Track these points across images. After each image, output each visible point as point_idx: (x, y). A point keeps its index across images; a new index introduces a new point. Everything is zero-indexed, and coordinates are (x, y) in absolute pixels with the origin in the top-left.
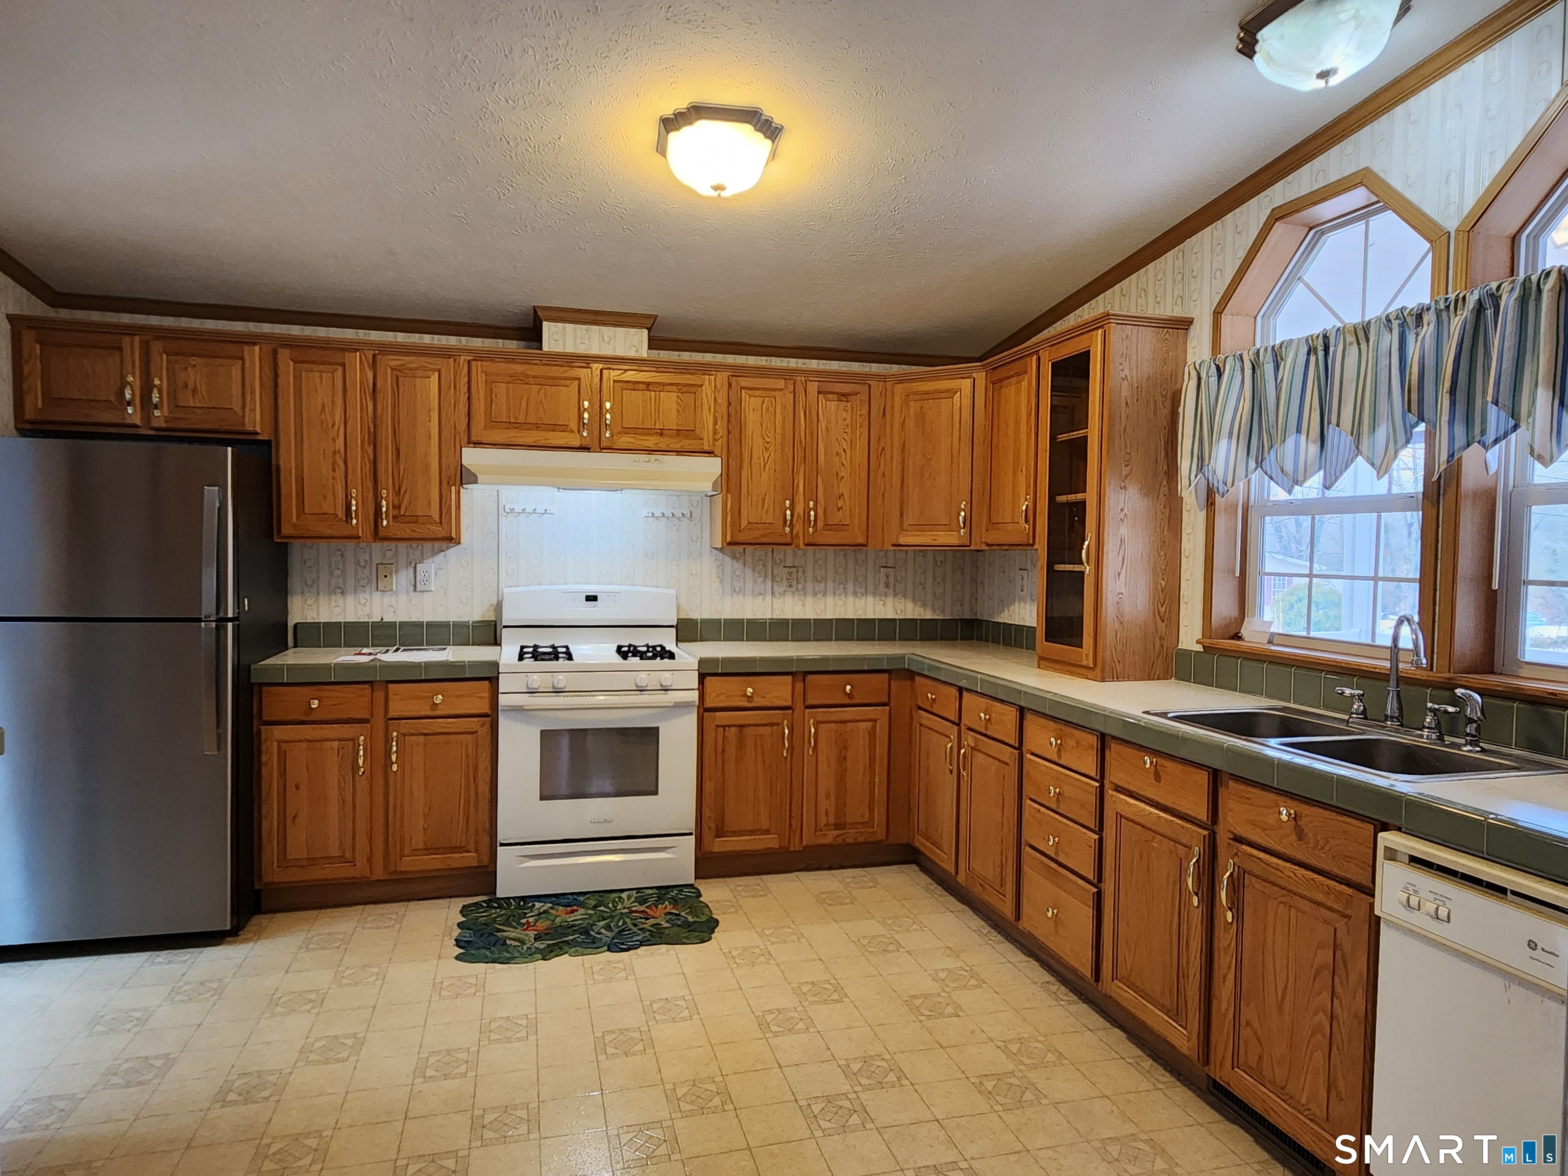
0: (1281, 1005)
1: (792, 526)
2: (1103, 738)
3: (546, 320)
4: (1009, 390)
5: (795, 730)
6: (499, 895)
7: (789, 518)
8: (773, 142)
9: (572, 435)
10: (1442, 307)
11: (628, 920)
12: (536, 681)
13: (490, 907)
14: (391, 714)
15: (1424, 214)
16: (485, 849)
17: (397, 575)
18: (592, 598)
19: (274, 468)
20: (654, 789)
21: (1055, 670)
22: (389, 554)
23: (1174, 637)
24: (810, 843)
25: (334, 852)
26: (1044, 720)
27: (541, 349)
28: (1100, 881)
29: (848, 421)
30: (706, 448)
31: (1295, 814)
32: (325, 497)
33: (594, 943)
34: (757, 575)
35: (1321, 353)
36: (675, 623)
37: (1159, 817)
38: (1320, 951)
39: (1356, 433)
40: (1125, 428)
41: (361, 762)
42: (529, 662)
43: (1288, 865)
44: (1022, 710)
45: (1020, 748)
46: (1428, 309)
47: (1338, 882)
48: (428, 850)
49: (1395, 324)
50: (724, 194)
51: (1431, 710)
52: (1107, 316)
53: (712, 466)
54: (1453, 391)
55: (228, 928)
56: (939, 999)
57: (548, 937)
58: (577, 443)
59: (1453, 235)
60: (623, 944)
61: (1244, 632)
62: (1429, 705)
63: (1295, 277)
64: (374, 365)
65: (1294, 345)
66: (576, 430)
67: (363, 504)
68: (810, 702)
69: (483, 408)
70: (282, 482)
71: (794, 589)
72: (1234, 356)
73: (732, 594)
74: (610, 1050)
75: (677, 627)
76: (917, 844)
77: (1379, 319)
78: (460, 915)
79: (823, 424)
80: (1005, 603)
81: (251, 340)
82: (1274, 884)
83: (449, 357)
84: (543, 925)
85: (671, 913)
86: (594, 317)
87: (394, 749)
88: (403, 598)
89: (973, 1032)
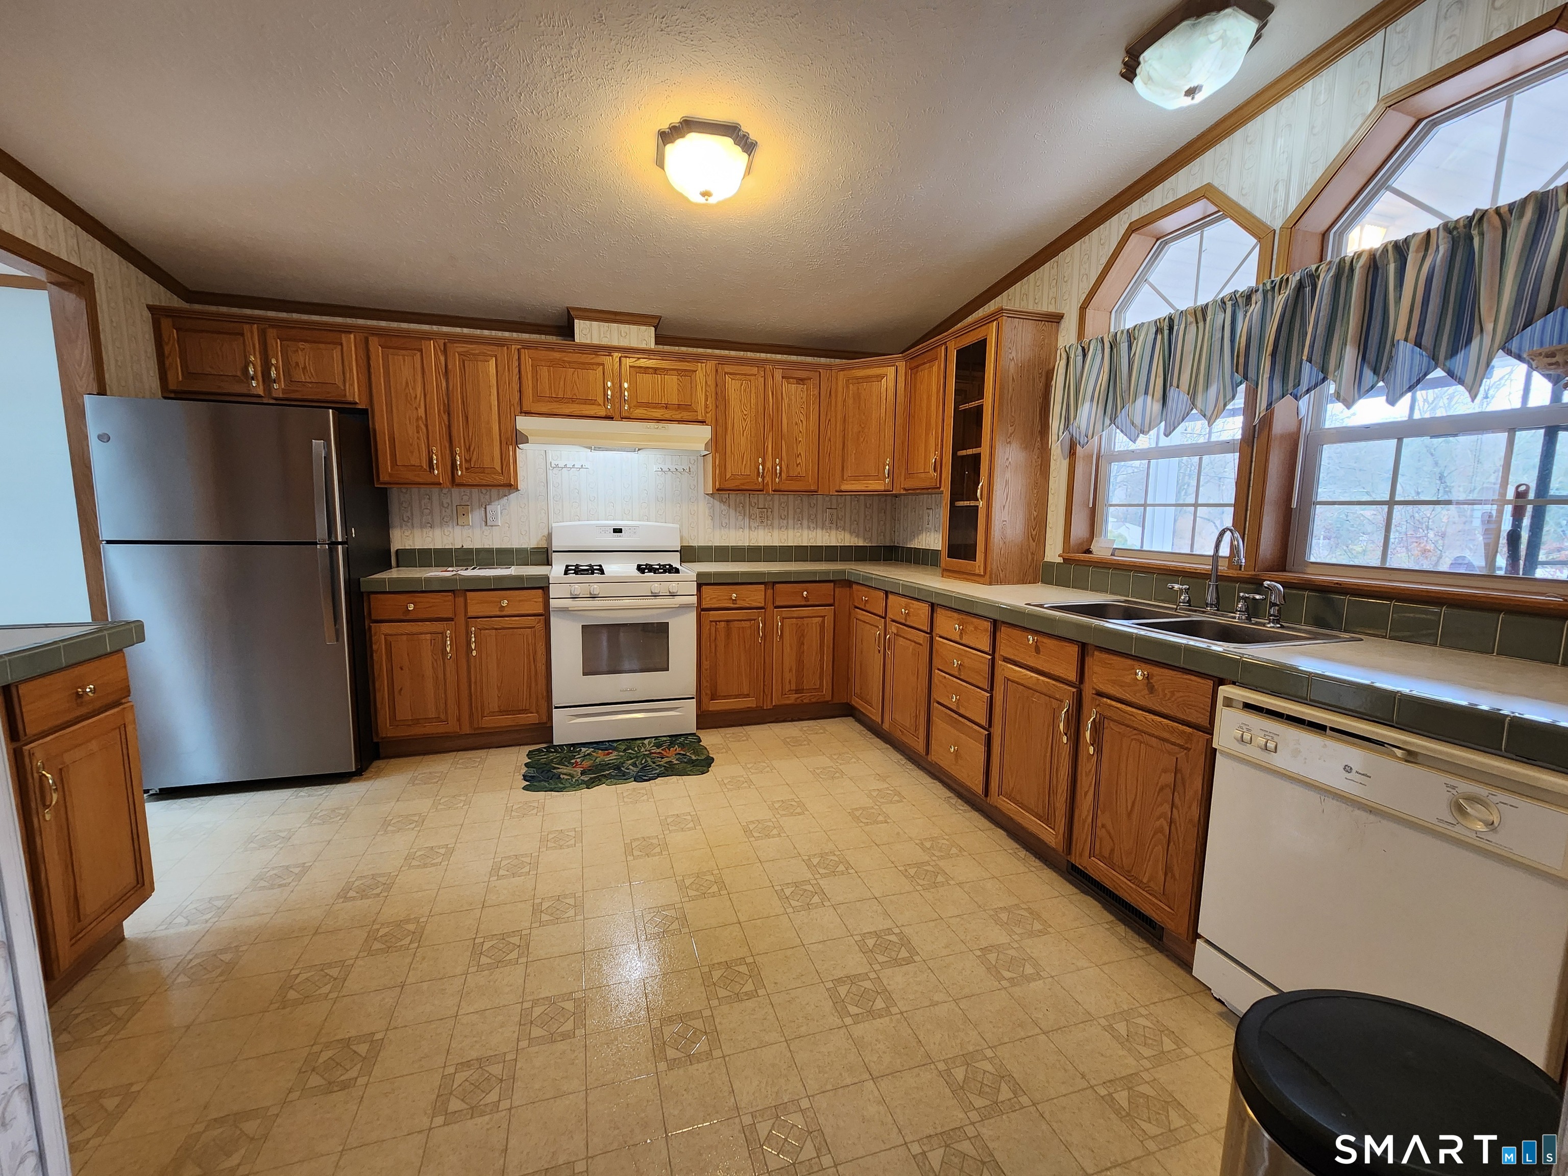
0: (1129, 815)
1: (763, 477)
2: (995, 623)
3: (578, 318)
4: (923, 373)
5: (767, 625)
6: (555, 743)
7: (761, 471)
8: (749, 155)
9: (600, 407)
10: (1269, 288)
11: (648, 759)
12: (577, 589)
13: (549, 752)
14: (470, 614)
15: (1254, 217)
16: (544, 711)
17: (472, 514)
18: (618, 531)
19: (371, 430)
20: (666, 666)
21: (956, 578)
22: (466, 498)
23: (1042, 553)
24: (778, 703)
25: (432, 715)
26: (949, 612)
27: (574, 341)
28: (990, 726)
29: (804, 399)
30: (700, 418)
31: (1148, 674)
32: (412, 452)
33: (624, 776)
34: (738, 514)
35: (1166, 332)
36: (679, 549)
37: (1038, 679)
38: (1163, 774)
39: (1193, 395)
40: (1011, 398)
41: (448, 649)
42: (572, 577)
43: (1140, 712)
44: (933, 606)
45: (931, 633)
46: (1257, 291)
47: (1180, 723)
48: (502, 712)
49: (1229, 304)
50: (712, 200)
51: (1243, 598)
52: (1001, 310)
53: (704, 433)
54: (1274, 354)
55: (354, 770)
56: (873, 811)
57: (590, 772)
58: (603, 414)
59: (1277, 232)
60: (645, 776)
61: (1093, 548)
62: (1241, 594)
63: (1143, 279)
64: (445, 352)
65: (1146, 325)
66: (602, 404)
67: (442, 458)
68: (777, 604)
69: (531, 385)
70: (378, 439)
71: (765, 524)
72: (1097, 339)
73: (720, 529)
74: (636, 853)
75: (680, 552)
76: (853, 703)
77: (1215, 301)
78: (527, 758)
79: (786, 401)
80: (914, 535)
81: (347, 329)
82: (1128, 726)
83: (503, 345)
84: (587, 764)
85: (680, 754)
86: (613, 317)
87: (473, 639)
88: (477, 532)
89: (898, 833)
